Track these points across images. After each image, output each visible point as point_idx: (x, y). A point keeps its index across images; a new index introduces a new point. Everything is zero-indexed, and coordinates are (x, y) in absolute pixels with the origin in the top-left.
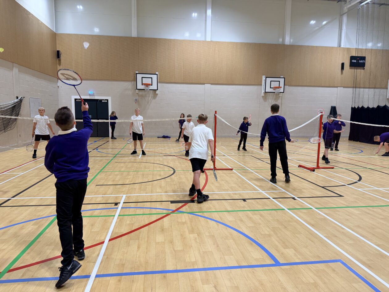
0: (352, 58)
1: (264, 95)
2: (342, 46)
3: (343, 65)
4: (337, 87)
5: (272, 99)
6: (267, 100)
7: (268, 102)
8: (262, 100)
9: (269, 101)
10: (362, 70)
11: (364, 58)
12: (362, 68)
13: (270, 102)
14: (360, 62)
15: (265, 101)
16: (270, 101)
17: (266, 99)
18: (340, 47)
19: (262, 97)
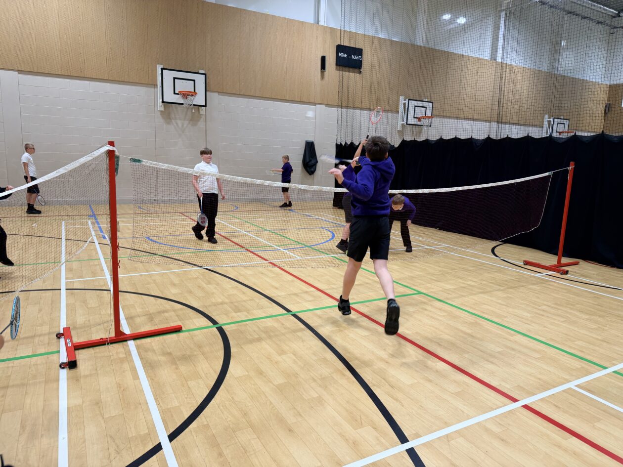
0: (340, 48)
2: (322, 23)
3: (323, 59)
4: (315, 104)
7: (175, 125)
8: (160, 120)
10: (357, 75)
12: (357, 70)
13: (180, 125)
14: (353, 57)
15: (168, 123)
17: (170, 119)
18: (318, 23)
19: (160, 113)
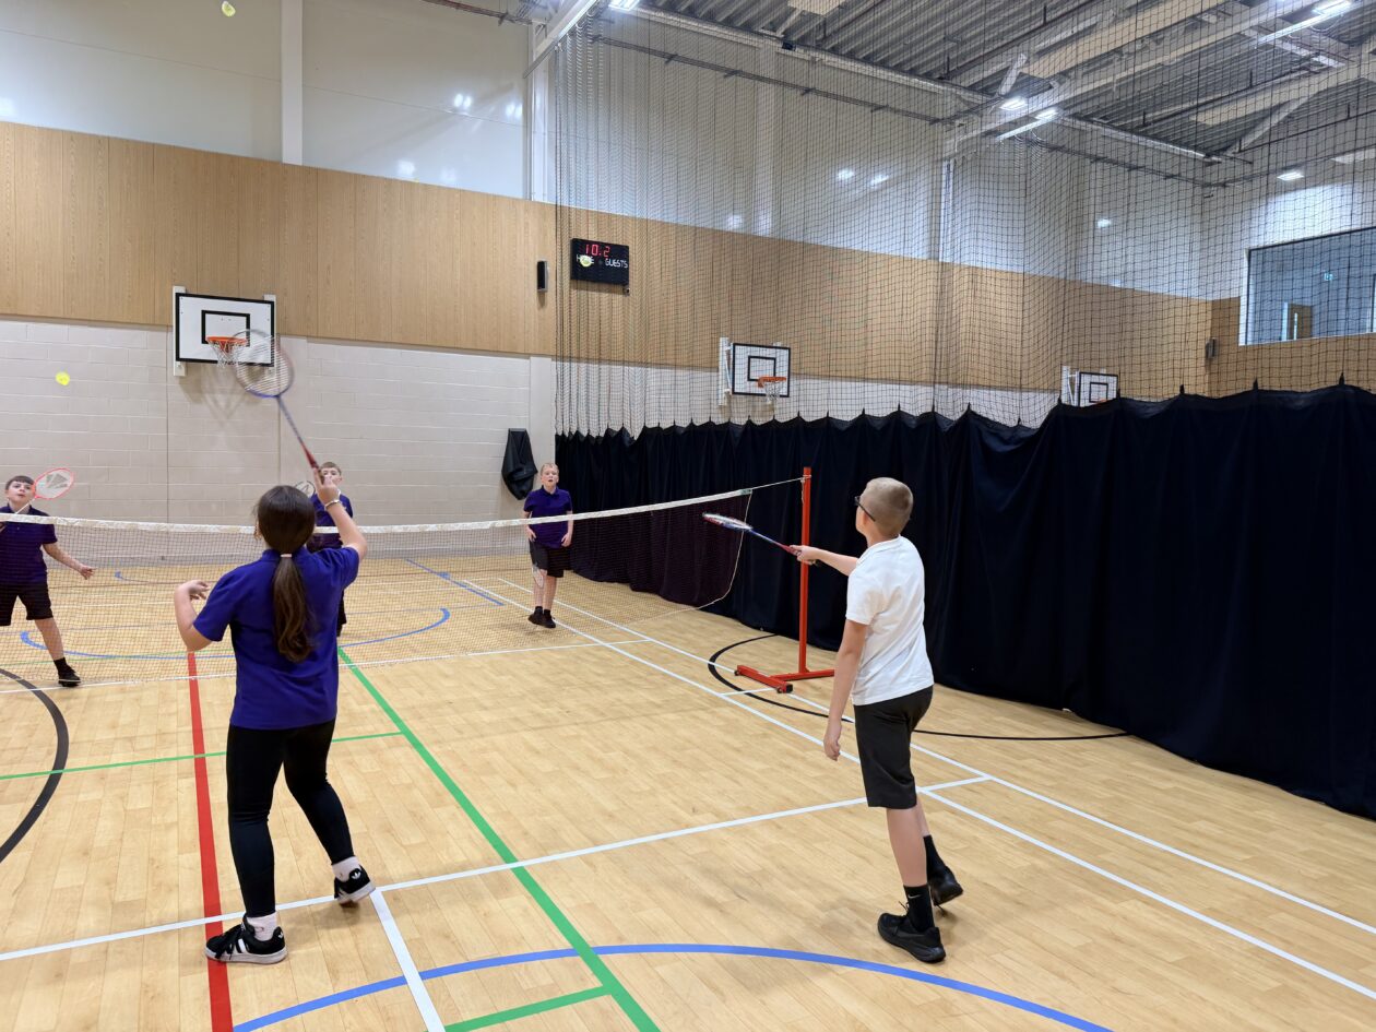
0: (579, 246)
1: (182, 373)
2: (538, 197)
3: (541, 266)
4: (527, 356)
5: (232, 392)
6: (207, 396)
7: (211, 403)
8: (179, 394)
9: (215, 402)
10: (618, 298)
11: (621, 252)
12: (620, 288)
13: (222, 404)
14: (609, 263)
15: (197, 401)
16: (221, 399)
17: (200, 391)
18: (530, 198)
19: (178, 381)
